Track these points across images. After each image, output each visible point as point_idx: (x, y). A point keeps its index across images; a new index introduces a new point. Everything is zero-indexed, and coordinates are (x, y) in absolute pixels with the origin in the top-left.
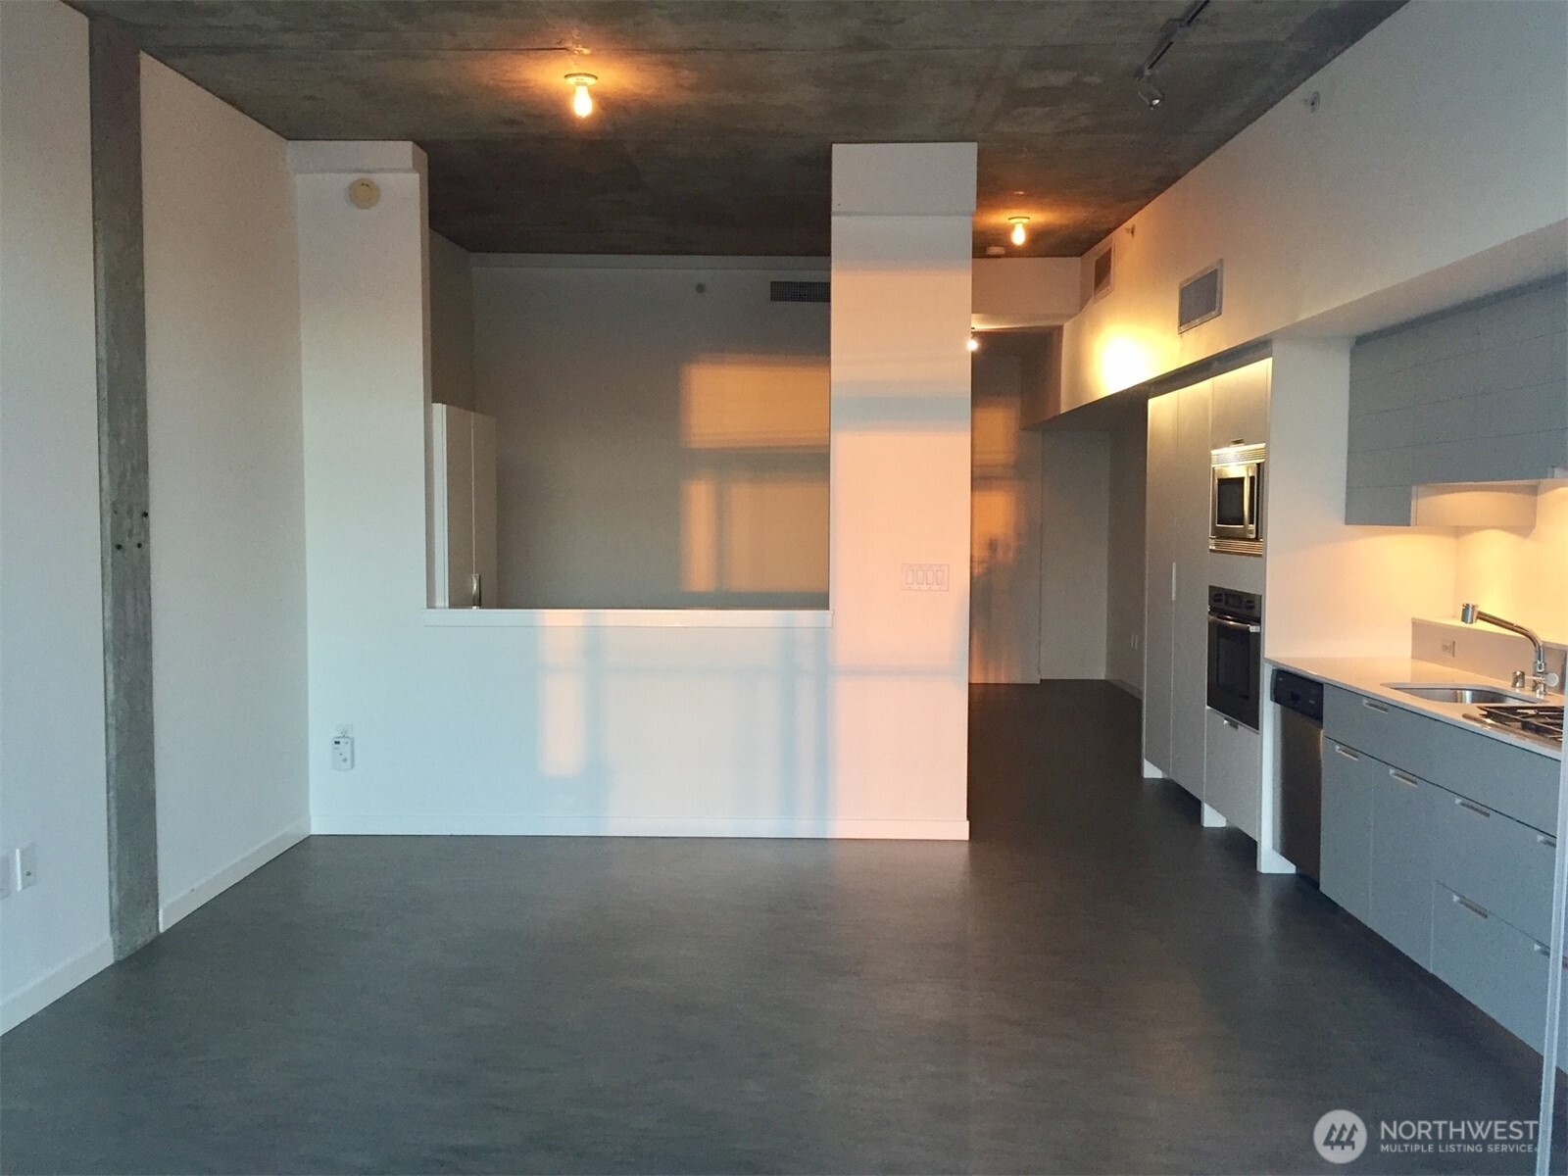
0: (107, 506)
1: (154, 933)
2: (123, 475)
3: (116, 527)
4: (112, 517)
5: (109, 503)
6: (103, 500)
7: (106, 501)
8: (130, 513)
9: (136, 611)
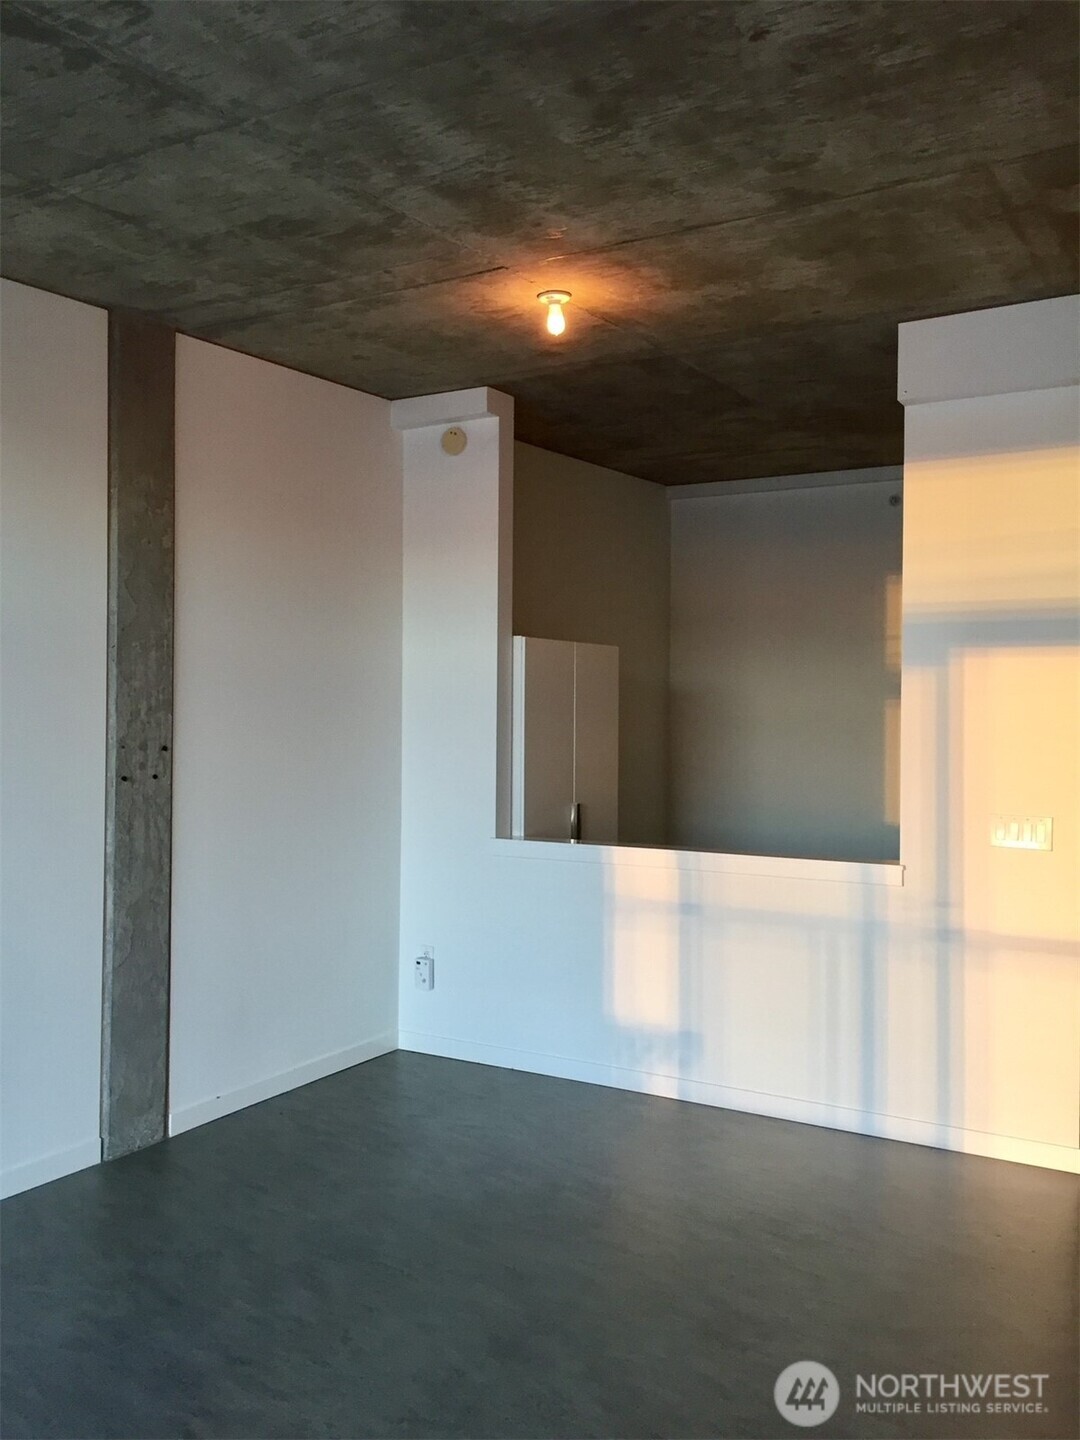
0: (113, 742)
1: (158, 1137)
2: (135, 714)
3: (123, 759)
4: (118, 751)
5: (115, 739)
6: (109, 737)
7: (112, 738)
8: (143, 747)
9: (147, 837)
